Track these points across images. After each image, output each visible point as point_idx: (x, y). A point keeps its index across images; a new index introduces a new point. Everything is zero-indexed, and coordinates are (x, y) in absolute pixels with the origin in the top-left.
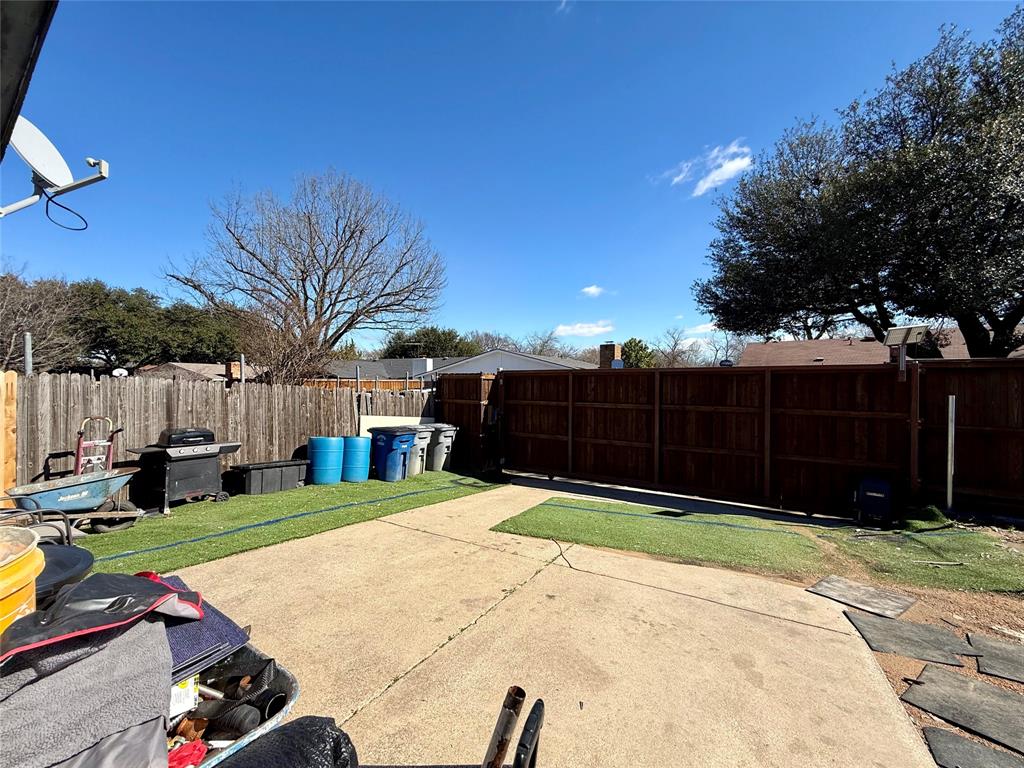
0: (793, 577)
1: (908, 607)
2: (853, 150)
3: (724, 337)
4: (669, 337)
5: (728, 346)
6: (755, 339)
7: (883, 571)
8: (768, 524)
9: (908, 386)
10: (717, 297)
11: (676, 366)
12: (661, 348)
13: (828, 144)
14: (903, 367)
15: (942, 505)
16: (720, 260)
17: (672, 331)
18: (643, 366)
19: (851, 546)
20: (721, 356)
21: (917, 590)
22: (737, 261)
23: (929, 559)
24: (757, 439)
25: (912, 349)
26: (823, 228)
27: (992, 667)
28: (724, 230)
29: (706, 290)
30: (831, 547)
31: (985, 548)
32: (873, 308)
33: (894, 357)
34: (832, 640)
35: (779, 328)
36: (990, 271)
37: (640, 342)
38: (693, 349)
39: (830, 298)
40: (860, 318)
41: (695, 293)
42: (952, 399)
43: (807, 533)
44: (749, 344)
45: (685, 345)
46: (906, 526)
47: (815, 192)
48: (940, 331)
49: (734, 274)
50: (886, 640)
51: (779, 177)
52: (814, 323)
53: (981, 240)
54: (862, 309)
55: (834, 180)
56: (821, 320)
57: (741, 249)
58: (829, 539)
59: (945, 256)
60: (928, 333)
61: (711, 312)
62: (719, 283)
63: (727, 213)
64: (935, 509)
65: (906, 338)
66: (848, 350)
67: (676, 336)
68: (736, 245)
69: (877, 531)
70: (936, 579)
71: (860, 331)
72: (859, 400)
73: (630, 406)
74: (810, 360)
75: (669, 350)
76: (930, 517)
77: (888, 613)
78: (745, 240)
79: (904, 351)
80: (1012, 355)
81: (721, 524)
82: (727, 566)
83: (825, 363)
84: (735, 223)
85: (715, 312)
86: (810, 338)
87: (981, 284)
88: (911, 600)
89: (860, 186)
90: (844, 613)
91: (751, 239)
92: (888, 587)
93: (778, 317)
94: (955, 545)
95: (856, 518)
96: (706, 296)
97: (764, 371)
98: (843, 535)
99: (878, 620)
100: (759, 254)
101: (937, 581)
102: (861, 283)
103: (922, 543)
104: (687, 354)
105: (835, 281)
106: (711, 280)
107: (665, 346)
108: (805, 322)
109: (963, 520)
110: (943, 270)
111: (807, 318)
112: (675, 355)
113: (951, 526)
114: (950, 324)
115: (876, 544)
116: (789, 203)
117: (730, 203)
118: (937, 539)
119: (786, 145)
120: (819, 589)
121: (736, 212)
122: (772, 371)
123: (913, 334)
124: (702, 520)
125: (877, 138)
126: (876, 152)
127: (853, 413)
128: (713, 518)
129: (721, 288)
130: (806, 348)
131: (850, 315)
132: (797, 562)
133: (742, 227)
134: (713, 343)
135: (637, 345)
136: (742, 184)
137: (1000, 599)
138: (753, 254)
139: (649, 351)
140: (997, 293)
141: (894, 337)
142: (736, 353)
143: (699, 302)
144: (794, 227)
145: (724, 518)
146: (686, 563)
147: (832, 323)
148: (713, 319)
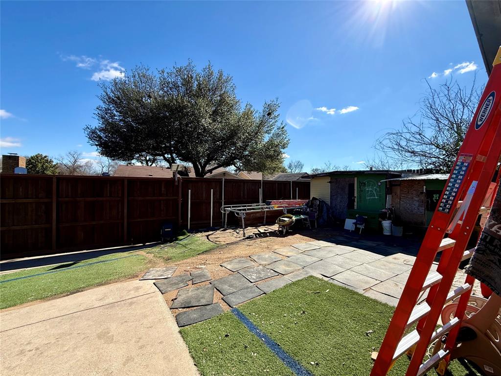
0: (134, 276)
1: (175, 271)
2: (162, 89)
3: (106, 160)
4: (71, 157)
5: (109, 166)
6: (123, 163)
7: (169, 259)
8: (125, 254)
9: (178, 186)
10: (100, 137)
11: (76, 174)
12: (64, 162)
13: (154, 82)
14: (176, 179)
15: (187, 229)
16: (102, 118)
17: (72, 153)
18: (49, 173)
19: (158, 253)
20: (105, 170)
21: (179, 263)
22: (112, 121)
23: (184, 249)
24: (120, 213)
25: (180, 173)
26: (152, 118)
27: (195, 281)
28: (104, 102)
29: (93, 132)
30: (151, 256)
31: (197, 240)
32: (169, 156)
33: (174, 176)
34: (148, 298)
35: (133, 159)
36: (199, 149)
37: (46, 157)
38: (88, 165)
39: (155, 149)
40: (165, 159)
41: (86, 132)
42: (190, 191)
43: (142, 253)
44: (120, 165)
45: (82, 162)
46: (177, 239)
47: (149, 101)
48: (188, 167)
49: (110, 127)
50: (168, 287)
51: (133, 87)
52: (149, 159)
53: (198, 138)
54: (166, 156)
55: (155, 99)
56: (151, 157)
57: (115, 115)
58: (151, 253)
59: (189, 140)
60: (185, 167)
61: (97, 145)
62: (101, 130)
63: (107, 93)
64: (185, 230)
65: (177, 169)
66: (161, 171)
67: (76, 156)
68: (112, 113)
69: (169, 244)
70: (184, 256)
71: (165, 164)
72: (163, 192)
73: (31, 200)
74: (147, 175)
75: (70, 164)
76: (184, 234)
77: (169, 276)
78: (117, 111)
79: (177, 173)
80: (205, 177)
81: (99, 262)
82: (100, 284)
83: (153, 177)
84: (111, 101)
85: (100, 145)
86: (148, 165)
87: (198, 153)
88: (176, 267)
89: (165, 105)
90: (154, 283)
91: (120, 112)
92: (170, 266)
93: (133, 154)
94: (190, 242)
95: (161, 241)
96: (93, 135)
97: (124, 179)
98: (156, 249)
99: (166, 280)
100: (124, 121)
101: (184, 257)
102: (165, 145)
103: (181, 244)
104: (84, 168)
105: (157, 142)
106: (97, 127)
107: (67, 161)
108: (146, 158)
109: (192, 233)
110: (189, 145)
111: (147, 156)
112: (74, 168)
113: (189, 236)
114: (190, 165)
115: (168, 250)
116: (138, 101)
117: (108, 89)
118: (185, 242)
119: (136, 73)
120: (146, 277)
121: (112, 95)
122: (128, 179)
123: (180, 167)
124: (87, 263)
125: (171, 89)
126: (170, 94)
127: (161, 198)
128: (94, 260)
129: (103, 133)
130: (146, 170)
131: (162, 157)
132: (136, 269)
133: (115, 104)
134: (100, 163)
135: (42, 158)
136: (115, 82)
137: (199, 256)
138: (121, 120)
139: (54, 163)
140: (202, 156)
141: (174, 167)
142: (114, 169)
143: (89, 138)
144: (140, 113)
145: (101, 258)
146: (72, 293)
147: (156, 159)
148: (98, 149)
